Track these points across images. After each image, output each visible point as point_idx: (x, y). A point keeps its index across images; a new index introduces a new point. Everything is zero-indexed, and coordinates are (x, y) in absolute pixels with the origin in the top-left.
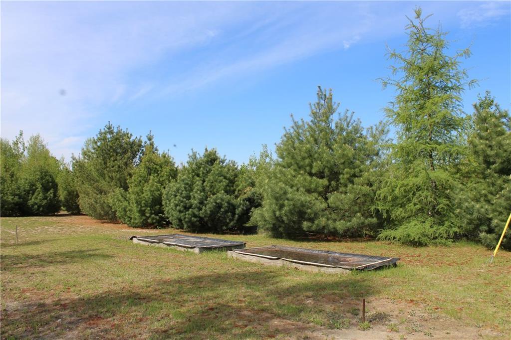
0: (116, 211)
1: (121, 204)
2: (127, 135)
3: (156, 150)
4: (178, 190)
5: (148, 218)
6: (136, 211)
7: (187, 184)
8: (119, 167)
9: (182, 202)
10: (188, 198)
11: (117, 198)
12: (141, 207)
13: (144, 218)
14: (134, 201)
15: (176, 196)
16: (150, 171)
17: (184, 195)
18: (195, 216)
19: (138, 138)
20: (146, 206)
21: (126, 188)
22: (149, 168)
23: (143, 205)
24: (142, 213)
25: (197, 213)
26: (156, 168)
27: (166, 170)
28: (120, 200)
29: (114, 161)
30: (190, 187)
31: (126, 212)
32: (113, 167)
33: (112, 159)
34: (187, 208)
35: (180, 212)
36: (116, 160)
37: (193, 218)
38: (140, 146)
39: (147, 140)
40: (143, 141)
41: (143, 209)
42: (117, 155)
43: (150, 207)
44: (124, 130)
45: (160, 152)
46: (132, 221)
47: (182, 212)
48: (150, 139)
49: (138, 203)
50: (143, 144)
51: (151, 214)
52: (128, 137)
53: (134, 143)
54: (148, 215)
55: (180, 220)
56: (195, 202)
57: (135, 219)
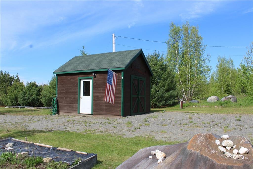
0: (3, 102)
1: (5, 99)
2: (8, 75)
3: (20, 80)
4: (22, 94)
5: (14, 103)
6: (9, 101)
7: (25, 92)
8: (5, 87)
9: (23, 98)
10: (25, 97)
11: (3, 97)
12: (11, 100)
13: (12, 103)
14: (9, 98)
15: (21, 96)
16: (15, 88)
17: (23, 96)
18: (27, 102)
19: (13, 76)
20: (13, 100)
21: (7, 94)
22: (15, 87)
23: (12, 99)
24: (12, 102)
25: (27, 101)
26: (17, 87)
27: (21, 88)
28: (4, 98)
29: (3, 84)
30: (25, 93)
31: (6, 102)
32: (2, 87)
33: (2, 84)
34: (24, 100)
35: (22, 101)
36: (4, 84)
37: (26, 103)
38: (13, 79)
39: (16, 77)
40: (15, 77)
41: (12, 100)
42: (4, 82)
43: (14, 100)
44: (7, 73)
45: (21, 81)
46: (9, 105)
47: (23, 101)
48: (17, 77)
49: (10, 99)
50: (14, 78)
51: (15, 102)
52: (9, 76)
53: (11, 78)
54: (14, 102)
55: (23, 104)
56: (26, 98)
57: (9, 104)
